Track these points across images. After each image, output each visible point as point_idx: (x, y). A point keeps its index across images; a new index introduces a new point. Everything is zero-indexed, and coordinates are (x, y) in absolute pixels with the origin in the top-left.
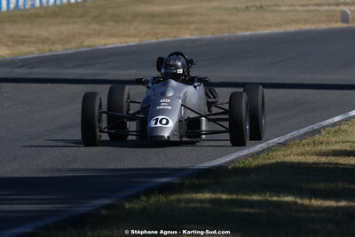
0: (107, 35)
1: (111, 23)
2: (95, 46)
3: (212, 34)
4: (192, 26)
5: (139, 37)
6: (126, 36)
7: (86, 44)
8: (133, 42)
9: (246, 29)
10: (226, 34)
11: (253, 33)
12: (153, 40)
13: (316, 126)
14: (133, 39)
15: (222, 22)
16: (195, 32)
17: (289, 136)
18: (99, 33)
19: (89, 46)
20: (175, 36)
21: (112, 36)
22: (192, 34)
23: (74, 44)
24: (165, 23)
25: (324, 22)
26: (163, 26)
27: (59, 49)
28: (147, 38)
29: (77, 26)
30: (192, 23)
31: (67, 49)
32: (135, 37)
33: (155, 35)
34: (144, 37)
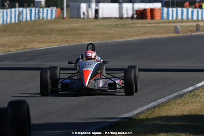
0: (39, 42)
1: (39, 35)
2: (34, 48)
3: (101, 41)
4: (88, 36)
5: (58, 43)
6: (50, 42)
7: (28, 47)
8: (56, 46)
9: (120, 38)
10: (109, 41)
11: (124, 40)
12: (67, 45)
13: (180, 92)
14: (55, 44)
15: (103, 33)
16: (90, 40)
17: (167, 98)
18: (34, 41)
19: (30, 49)
20: (79, 42)
21: (42, 42)
22: (89, 41)
23: (22, 48)
24: (70, 35)
25: (164, 33)
26: (70, 36)
27: (13, 50)
28: (63, 43)
29: (18, 37)
30: (87, 34)
31: (18, 50)
32: (56, 42)
33: (67, 41)
34: (61, 43)
